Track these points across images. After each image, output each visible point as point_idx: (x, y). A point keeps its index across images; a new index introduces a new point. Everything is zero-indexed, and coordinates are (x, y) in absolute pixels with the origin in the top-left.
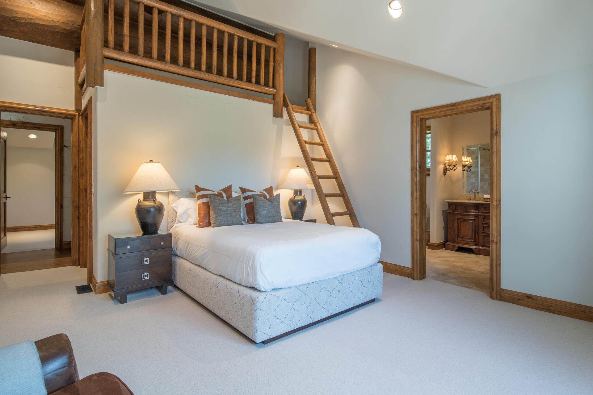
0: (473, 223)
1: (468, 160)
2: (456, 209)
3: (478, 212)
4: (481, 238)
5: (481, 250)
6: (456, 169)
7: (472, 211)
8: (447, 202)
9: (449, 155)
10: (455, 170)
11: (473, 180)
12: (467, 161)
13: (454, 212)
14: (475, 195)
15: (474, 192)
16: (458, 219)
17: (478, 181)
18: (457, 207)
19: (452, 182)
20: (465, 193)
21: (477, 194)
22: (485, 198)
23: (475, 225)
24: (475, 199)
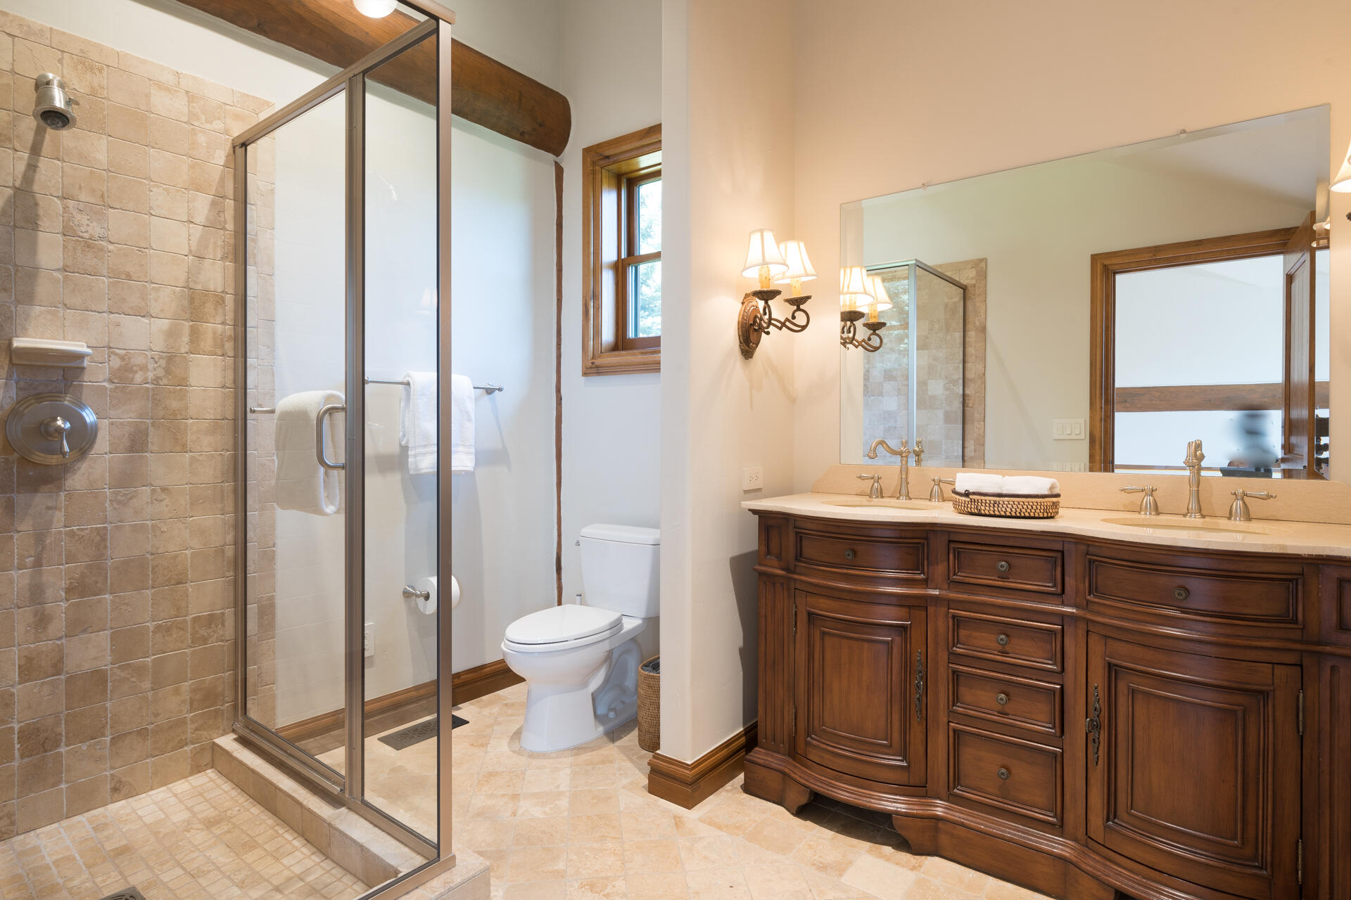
0: (895, 650)
1: (870, 289)
2: (799, 556)
3: (925, 583)
4: (940, 743)
5: (941, 825)
6: (804, 323)
7: (891, 574)
8: (754, 512)
9: (762, 231)
10: (804, 328)
11: (891, 403)
12: (865, 293)
13: (787, 569)
14: (905, 470)
15: (900, 453)
16: (810, 614)
17: (907, 405)
18: (805, 543)
19: (793, 400)
20: (854, 455)
21: (912, 461)
22: (967, 494)
23: (907, 665)
24: (904, 491)
